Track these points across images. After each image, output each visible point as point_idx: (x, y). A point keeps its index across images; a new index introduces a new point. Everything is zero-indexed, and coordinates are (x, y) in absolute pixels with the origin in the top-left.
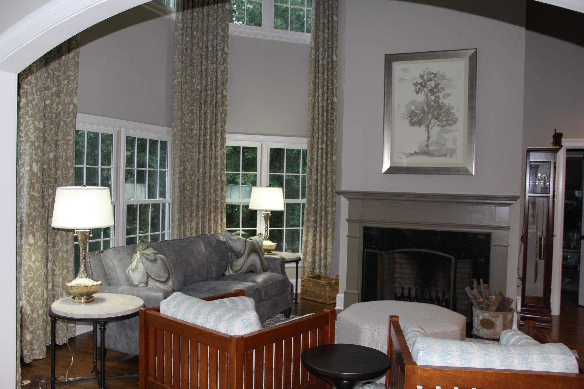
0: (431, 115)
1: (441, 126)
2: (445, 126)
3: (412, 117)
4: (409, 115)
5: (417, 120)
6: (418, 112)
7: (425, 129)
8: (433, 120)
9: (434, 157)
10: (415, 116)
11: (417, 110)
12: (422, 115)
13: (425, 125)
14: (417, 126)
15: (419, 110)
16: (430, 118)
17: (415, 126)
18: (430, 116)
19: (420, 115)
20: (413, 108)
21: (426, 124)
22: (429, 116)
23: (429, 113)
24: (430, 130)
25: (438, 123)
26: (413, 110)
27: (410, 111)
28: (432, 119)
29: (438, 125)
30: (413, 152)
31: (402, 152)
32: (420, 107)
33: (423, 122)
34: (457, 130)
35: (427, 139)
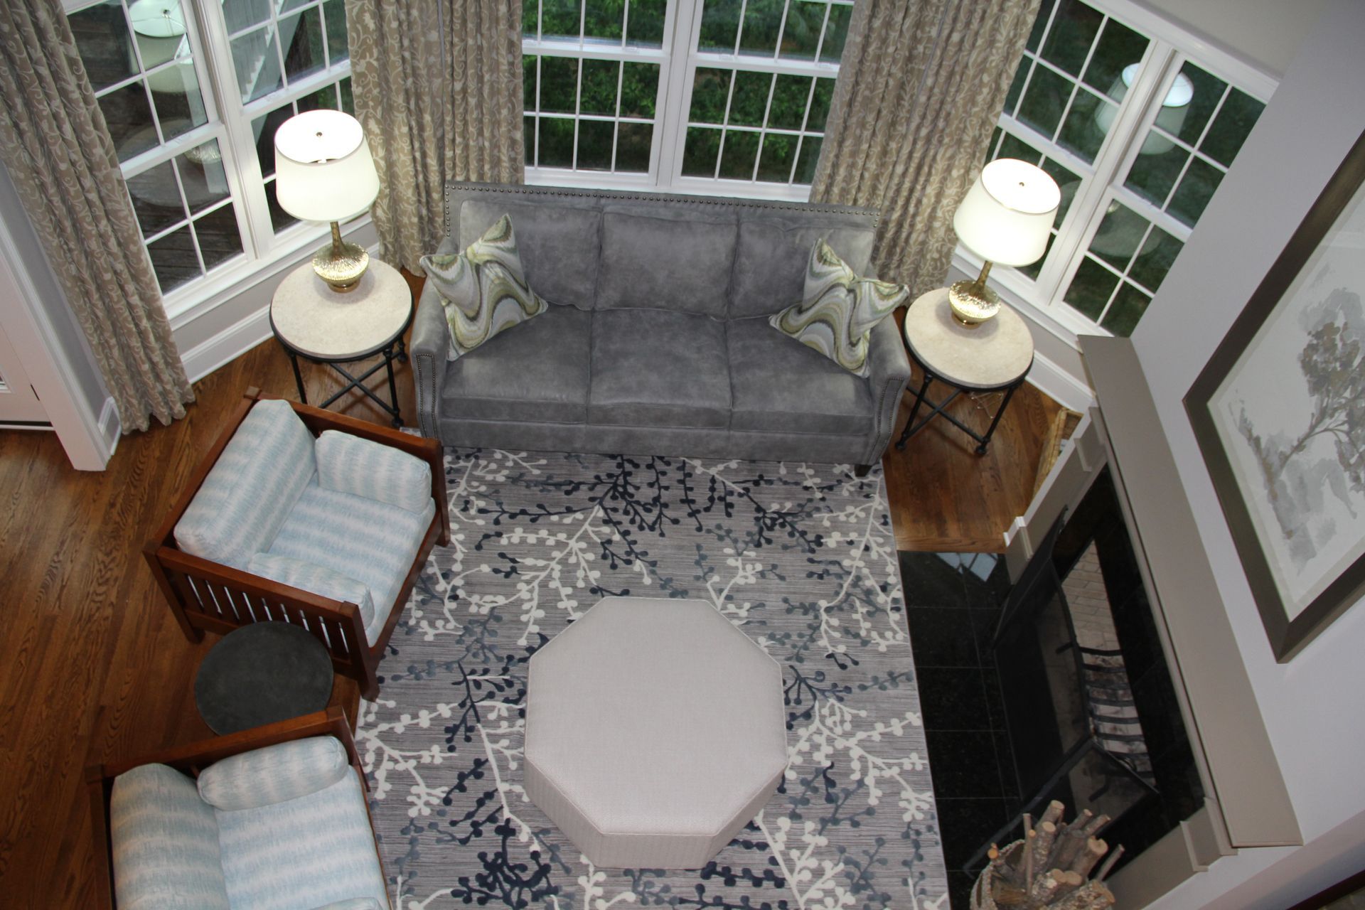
0: (1352, 392)
1: (1341, 456)
2: (1347, 466)
3: (1321, 342)
4: (1320, 328)
5: (1320, 366)
6: (1340, 345)
7: (1313, 414)
8: (1342, 416)
9: (1271, 506)
10: (1326, 350)
11: (1342, 339)
12: (1338, 364)
13: (1322, 401)
14: (1309, 381)
15: (1344, 344)
16: (1343, 401)
17: (1306, 375)
18: (1347, 394)
19: (1336, 360)
20: (1339, 323)
21: (1325, 405)
22: (1346, 389)
23: (1353, 382)
24: (1317, 430)
25: (1344, 438)
26: (1336, 325)
27: (1328, 321)
28: (1342, 407)
29: (1340, 441)
30: (1255, 433)
31: (1242, 402)
32: (1354, 338)
33: (1324, 390)
34: (1354, 515)
35: (1295, 443)
